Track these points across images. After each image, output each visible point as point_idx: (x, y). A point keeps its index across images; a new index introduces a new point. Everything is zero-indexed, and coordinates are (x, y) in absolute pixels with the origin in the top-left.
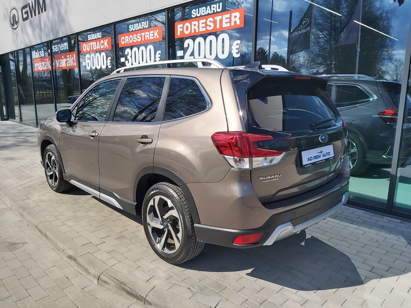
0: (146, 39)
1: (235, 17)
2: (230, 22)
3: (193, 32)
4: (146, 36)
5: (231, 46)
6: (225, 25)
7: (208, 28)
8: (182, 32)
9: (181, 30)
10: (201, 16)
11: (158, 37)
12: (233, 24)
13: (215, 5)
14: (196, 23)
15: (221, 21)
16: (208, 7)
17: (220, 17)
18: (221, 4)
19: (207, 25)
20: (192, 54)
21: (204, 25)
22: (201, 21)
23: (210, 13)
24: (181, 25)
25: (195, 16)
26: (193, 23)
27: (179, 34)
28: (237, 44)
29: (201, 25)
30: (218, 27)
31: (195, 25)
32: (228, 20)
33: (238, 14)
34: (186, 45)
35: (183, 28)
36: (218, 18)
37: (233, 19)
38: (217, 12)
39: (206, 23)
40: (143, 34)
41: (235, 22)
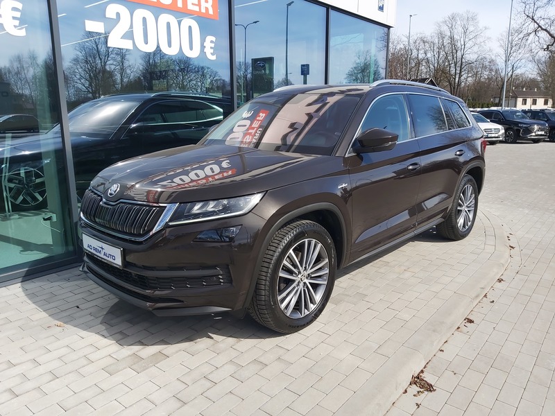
1: (206, 2)
6: (191, 7)
12: (203, 10)
20: (129, 35)
28: (212, 42)
34: (112, 10)
37: (204, 4)
41: (207, 9)
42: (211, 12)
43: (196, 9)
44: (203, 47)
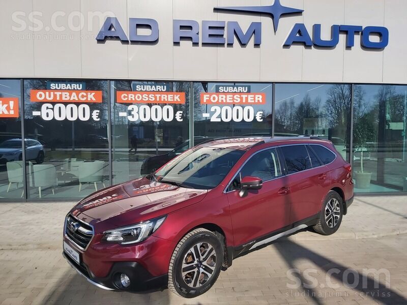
0: (162, 100)
1: (259, 97)
2: (254, 100)
3: (220, 101)
4: (162, 97)
5: (255, 114)
6: (249, 101)
7: (235, 101)
8: (209, 101)
9: (208, 98)
10: (228, 92)
11: (179, 100)
12: (256, 101)
13: (241, 88)
14: (224, 96)
15: (247, 98)
16: (235, 88)
17: (246, 96)
18: (246, 88)
19: (233, 99)
20: (220, 116)
21: (231, 99)
22: (228, 96)
23: (237, 91)
24: (208, 96)
25: (222, 91)
26: (220, 96)
27: (205, 101)
28: (260, 114)
29: (228, 99)
30: (244, 101)
31: (222, 97)
32: (253, 99)
33: (261, 97)
34: (213, 109)
35: (210, 97)
36: (244, 96)
37: (257, 99)
38: (243, 92)
39: (233, 97)
40: (158, 96)
41: (259, 100)
42: (261, 101)
43: (253, 101)
44: (255, 117)
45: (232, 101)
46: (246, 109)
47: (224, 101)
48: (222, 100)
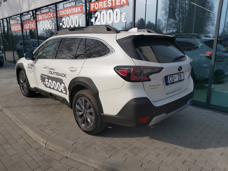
0: (74, 12)
5: (121, 16)
6: (117, 4)
7: (108, 5)
9: (93, 7)
11: (80, 11)
12: (122, 3)
20: (100, 21)
24: (93, 4)
26: (100, 3)
28: (124, 15)
34: (96, 16)
40: (72, 9)
42: (125, 3)
43: (119, 4)
45: (106, 6)
46: (115, 11)
47: (102, 7)
48: (101, 7)
